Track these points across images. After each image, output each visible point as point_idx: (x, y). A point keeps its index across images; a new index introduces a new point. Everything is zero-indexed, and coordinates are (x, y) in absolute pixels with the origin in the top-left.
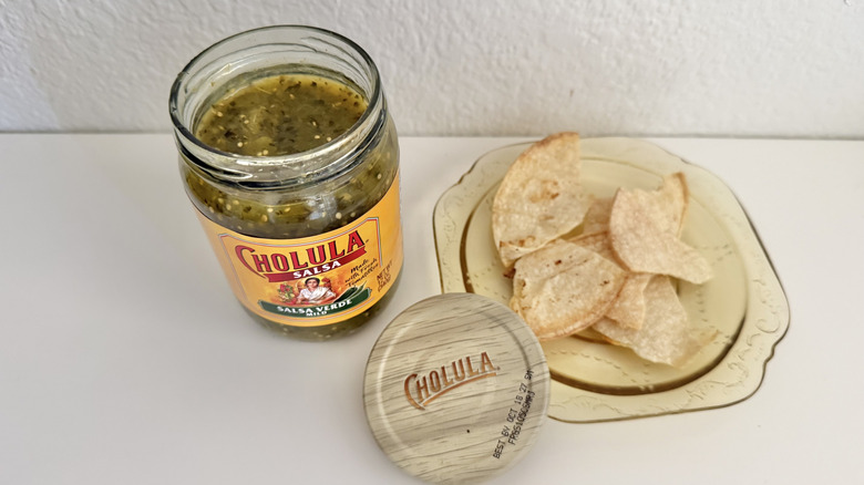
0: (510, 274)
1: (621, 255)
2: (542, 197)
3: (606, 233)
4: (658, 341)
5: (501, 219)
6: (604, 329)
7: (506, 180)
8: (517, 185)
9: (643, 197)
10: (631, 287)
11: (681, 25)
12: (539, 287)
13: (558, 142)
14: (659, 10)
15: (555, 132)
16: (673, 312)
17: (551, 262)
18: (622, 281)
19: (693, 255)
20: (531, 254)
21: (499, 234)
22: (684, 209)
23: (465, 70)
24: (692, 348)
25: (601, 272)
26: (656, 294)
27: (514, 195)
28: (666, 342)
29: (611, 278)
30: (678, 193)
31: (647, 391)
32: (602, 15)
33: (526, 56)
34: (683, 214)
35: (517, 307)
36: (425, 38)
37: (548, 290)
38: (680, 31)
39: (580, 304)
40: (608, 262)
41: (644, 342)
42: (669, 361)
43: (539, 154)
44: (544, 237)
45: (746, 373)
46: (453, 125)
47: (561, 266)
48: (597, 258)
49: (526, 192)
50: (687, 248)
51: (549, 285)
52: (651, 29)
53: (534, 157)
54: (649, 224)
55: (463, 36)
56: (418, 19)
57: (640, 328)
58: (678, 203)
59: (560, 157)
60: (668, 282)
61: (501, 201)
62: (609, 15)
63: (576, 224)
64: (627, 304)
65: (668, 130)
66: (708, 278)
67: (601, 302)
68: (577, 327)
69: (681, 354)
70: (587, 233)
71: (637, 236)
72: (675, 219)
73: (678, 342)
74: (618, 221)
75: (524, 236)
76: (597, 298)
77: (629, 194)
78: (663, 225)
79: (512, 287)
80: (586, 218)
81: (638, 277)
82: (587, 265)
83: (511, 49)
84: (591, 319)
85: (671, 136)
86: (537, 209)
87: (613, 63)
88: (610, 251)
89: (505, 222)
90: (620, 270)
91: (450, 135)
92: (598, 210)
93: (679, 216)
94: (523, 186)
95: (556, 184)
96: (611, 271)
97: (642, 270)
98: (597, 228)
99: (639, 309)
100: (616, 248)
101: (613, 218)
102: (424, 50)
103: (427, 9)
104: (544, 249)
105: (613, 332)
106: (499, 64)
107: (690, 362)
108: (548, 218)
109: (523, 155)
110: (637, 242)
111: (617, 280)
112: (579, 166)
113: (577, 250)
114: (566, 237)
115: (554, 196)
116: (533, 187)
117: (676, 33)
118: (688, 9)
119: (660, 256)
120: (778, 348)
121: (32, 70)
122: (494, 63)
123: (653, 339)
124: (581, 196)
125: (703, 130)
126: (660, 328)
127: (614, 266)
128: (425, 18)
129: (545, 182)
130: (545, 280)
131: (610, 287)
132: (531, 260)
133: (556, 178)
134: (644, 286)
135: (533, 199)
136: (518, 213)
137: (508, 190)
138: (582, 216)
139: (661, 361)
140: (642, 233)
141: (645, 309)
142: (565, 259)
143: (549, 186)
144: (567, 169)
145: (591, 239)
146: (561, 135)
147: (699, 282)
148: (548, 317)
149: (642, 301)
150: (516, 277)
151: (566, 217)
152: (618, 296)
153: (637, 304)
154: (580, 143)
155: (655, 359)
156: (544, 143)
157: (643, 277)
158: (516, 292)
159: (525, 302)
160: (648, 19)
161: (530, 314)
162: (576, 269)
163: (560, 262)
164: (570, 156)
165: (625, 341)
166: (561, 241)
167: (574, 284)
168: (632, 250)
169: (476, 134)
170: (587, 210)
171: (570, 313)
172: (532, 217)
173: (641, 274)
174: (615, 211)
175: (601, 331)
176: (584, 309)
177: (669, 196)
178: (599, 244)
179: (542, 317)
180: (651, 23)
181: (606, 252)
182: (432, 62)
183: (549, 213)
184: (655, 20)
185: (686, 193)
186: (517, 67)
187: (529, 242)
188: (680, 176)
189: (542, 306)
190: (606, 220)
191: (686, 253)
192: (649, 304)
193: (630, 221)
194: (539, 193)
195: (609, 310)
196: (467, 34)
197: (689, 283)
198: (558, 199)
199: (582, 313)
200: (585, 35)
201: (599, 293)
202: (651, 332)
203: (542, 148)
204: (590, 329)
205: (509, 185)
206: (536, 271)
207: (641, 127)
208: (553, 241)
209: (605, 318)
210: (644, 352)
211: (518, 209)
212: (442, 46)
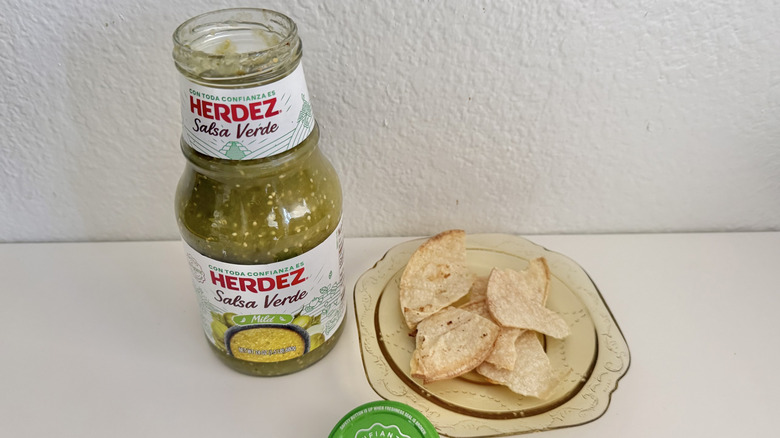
0: (413, 333)
1: (495, 315)
2: (438, 276)
3: (485, 301)
4: (527, 379)
5: (406, 294)
6: (485, 372)
7: (409, 264)
8: (418, 268)
9: (512, 275)
10: (504, 339)
11: (530, 151)
12: (435, 342)
13: (449, 237)
14: (512, 141)
15: (446, 229)
16: (538, 358)
17: (445, 323)
18: (496, 333)
19: (554, 317)
20: (429, 318)
21: (404, 304)
22: (547, 283)
23: (377, 187)
24: (554, 383)
25: (480, 328)
26: (526, 346)
27: (416, 276)
28: (533, 380)
29: (489, 332)
30: (541, 272)
31: (518, 416)
32: (471, 146)
33: (421, 177)
34: (546, 288)
35: (418, 356)
36: (347, 165)
37: (441, 343)
38: (530, 155)
39: (466, 352)
40: (486, 320)
41: (516, 380)
42: (536, 395)
43: (434, 246)
44: (438, 305)
45: (597, 401)
46: (370, 229)
47: (452, 326)
48: (478, 318)
49: (425, 274)
50: (549, 312)
51: (442, 339)
52: (508, 154)
53: (431, 248)
54: (518, 294)
55: (373, 163)
56: (341, 152)
57: (512, 369)
58: (542, 280)
59: (451, 248)
60: (536, 337)
61: (406, 281)
62: (477, 146)
63: (463, 295)
64: (502, 351)
65: (536, 230)
66: (567, 334)
67: (481, 350)
68: (463, 370)
69: (545, 388)
70: (472, 302)
71: (508, 302)
72: (540, 291)
73: (542, 380)
74: (493, 291)
75: (423, 305)
76: (479, 347)
77: (502, 272)
78: (529, 294)
79: (415, 343)
80: (471, 290)
81: (510, 332)
82: (470, 323)
83: (409, 171)
84: (474, 364)
85: (540, 234)
86: (434, 286)
87: (485, 180)
88: (488, 314)
89: (409, 295)
90: (494, 325)
91: (369, 236)
92: (480, 285)
93: (543, 290)
94: (423, 269)
95: (448, 267)
96: (488, 327)
97: (512, 325)
98: (480, 298)
99: (512, 355)
100: (492, 310)
101: (489, 288)
102: (346, 174)
103: (347, 146)
104: (439, 314)
105: (493, 374)
106: (401, 182)
107: (551, 394)
108: (442, 292)
109: (423, 247)
110: (508, 306)
111: (493, 333)
112: (465, 254)
113: (464, 313)
114: (455, 305)
115: (446, 276)
116: (431, 270)
117: (528, 157)
118: (534, 139)
119: (527, 317)
120: (620, 382)
121: (54, 194)
122: (398, 181)
123: (523, 377)
124: (467, 275)
125: (565, 229)
126: (528, 370)
127: (490, 322)
128: (346, 151)
129: (439, 266)
130: (439, 336)
131: (488, 338)
132: (430, 322)
133: (448, 263)
134: (515, 338)
135: (430, 279)
136: (420, 289)
137: (411, 272)
138: (467, 290)
139: (529, 394)
140: (512, 301)
141: (516, 355)
142: (454, 320)
143: (443, 269)
144: (455, 256)
145: (474, 306)
146: (451, 232)
147: (560, 337)
148: (442, 363)
149: (513, 349)
150: (418, 335)
151: (455, 290)
152: (494, 345)
153: (509, 352)
154: (465, 238)
155: (525, 394)
156: (438, 237)
157: (515, 331)
158: (417, 346)
159: (423, 352)
160: (505, 147)
161: (427, 360)
162: (462, 327)
163: (451, 322)
164: (458, 246)
165: (501, 381)
166: (452, 308)
167: (461, 338)
168: (504, 312)
169: (389, 236)
170: (471, 285)
171: (459, 360)
172: (430, 291)
173: (512, 328)
174: (490, 284)
175: (484, 374)
176: (470, 356)
177: (535, 275)
178: (480, 309)
179: (437, 363)
180: (508, 150)
181: (486, 314)
182: (352, 182)
183: (443, 289)
184: (510, 148)
185: (547, 272)
186: (415, 184)
187: (427, 309)
188: (542, 260)
189: (437, 355)
190: (484, 292)
191: (549, 315)
192: (519, 353)
193: (502, 291)
194: (435, 275)
195: (488, 357)
196: (376, 162)
197: (552, 338)
198: (449, 278)
199: (467, 359)
200: (461, 160)
201: (480, 343)
202: (521, 373)
203: (437, 241)
204: (474, 371)
205: (412, 268)
206: (433, 330)
207: (515, 228)
208: (446, 308)
209: (485, 363)
210: (516, 388)
211: (419, 286)
212: (359, 171)
